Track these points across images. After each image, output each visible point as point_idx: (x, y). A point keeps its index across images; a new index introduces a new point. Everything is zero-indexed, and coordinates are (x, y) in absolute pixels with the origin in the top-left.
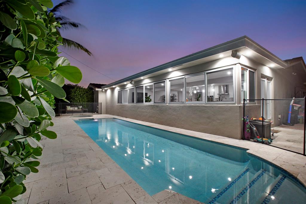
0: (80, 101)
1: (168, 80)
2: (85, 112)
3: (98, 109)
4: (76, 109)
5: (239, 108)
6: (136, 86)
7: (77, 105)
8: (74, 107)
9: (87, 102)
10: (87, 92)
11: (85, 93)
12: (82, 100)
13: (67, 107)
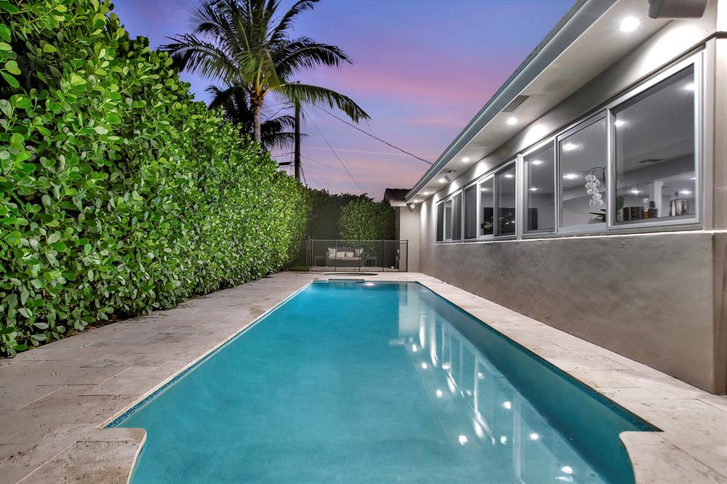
0: (359, 235)
1: (521, 157)
2: (369, 264)
3: (399, 258)
4: (350, 255)
5: (710, 245)
6: (464, 187)
7: (353, 246)
8: (345, 251)
9: (377, 238)
10: (377, 213)
11: (372, 216)
12: (364, 234)
13: (328, 251)
